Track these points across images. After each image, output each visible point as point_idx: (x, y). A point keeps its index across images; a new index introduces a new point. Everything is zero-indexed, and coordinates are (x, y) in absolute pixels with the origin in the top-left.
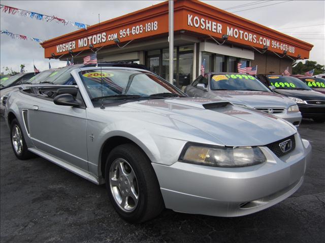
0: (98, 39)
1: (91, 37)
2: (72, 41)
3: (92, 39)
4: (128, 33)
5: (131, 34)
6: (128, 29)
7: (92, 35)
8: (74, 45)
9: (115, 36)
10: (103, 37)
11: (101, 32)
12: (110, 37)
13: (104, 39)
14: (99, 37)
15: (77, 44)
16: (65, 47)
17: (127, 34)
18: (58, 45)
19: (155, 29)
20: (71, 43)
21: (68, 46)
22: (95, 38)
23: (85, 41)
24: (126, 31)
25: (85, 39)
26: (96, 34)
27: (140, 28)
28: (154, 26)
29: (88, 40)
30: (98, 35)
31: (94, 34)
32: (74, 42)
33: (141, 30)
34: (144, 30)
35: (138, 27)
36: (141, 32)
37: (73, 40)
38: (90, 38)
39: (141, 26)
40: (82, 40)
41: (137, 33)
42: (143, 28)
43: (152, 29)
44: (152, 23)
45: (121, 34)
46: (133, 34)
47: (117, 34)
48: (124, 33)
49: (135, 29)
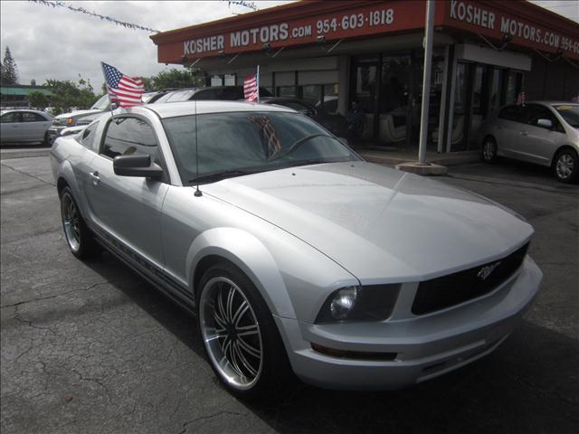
0: (272, 34)
1: (257, 30)
2: (217, 35)
3: (258, 34)
4: (335, 26)
5: (339, 28)
6: (334, 20)
7: (260, 26)
8: (221, 44)
9: (308, 30)
10: (282, 30)
11: (278, 23)
12: (296, 32)
13: (284, 34)
14: (274, 30)
15: (227, 41)
16: (202, 44)
17: (332, 28)
18: (186, 41)
19: (389, 22)
20: (215, 38)
21: (208, 44)
22: (265, 32)
23: (245, 36)
24: (330, 23)
25: (246, 33)
26: (269, 25)
27: (358, 19)
28: (386, 17)
29: (251, 35)
30: (272, 28)
31: (264, 26)
32: (221, 37)
33: (359, 22)
34: (366, 24)
35: (354, 16)
36: (360, 25)
37: (220, 34)
38: (254, 31)
39: (361, 15)
40: (238, 34)
41: (352, 27)
42: (364, 19)
43: (383, 22)
44: (383, 12)
45: (318, 27)
46: (344, 28)
47: (310, 27)
48: (325, 25)
49: (348, 20)
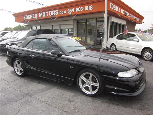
0: (53, 13)
1: (48, 12)
2: (35, 13)
3: (48, 13)
5: (75, 11)
6: (73, 9)
7: (49, 11)
8: (36, 16)
9: (65, 12)
10: (56, 12)
11: (55, 10)
12: (61, 13)
13: (57, 13)
14: (54, 12)
15: (38, 16)
16: (30, 16)
17: (72, 11)
18: (25, 15)
19: (91, 9)
20: (34, 14)
21: (32, 16)
22: (50, 12)
23: (44, 14)
24: (72, 10)
25: (44, 13)
26: (52, 10)
27: (81, 8)
28: (90, 8)
29: (46, 14)
30: (53, 11)
31: (50, 11)
32: (36, 14)
33: (81, 9)
34: (84, 10)
35: (80, 8)
36: (82, 10)
37: (36, 13)
38: (47, 12)
39: (82, 7)
40: (42, 13)
41: (79, 11)
42: (83, 9)
43: (89, 9)
44: (89, 6)
45: (68, 11)
46: (77, 11)
47: (65, 11)
48: (70, 10)
49: (78, 9)
